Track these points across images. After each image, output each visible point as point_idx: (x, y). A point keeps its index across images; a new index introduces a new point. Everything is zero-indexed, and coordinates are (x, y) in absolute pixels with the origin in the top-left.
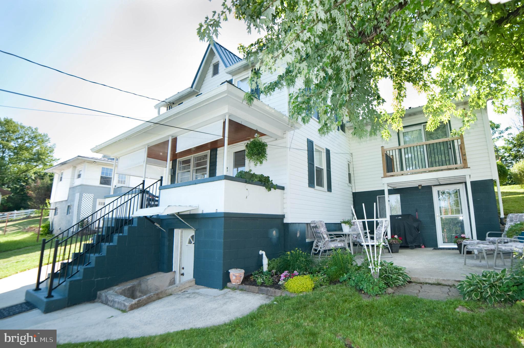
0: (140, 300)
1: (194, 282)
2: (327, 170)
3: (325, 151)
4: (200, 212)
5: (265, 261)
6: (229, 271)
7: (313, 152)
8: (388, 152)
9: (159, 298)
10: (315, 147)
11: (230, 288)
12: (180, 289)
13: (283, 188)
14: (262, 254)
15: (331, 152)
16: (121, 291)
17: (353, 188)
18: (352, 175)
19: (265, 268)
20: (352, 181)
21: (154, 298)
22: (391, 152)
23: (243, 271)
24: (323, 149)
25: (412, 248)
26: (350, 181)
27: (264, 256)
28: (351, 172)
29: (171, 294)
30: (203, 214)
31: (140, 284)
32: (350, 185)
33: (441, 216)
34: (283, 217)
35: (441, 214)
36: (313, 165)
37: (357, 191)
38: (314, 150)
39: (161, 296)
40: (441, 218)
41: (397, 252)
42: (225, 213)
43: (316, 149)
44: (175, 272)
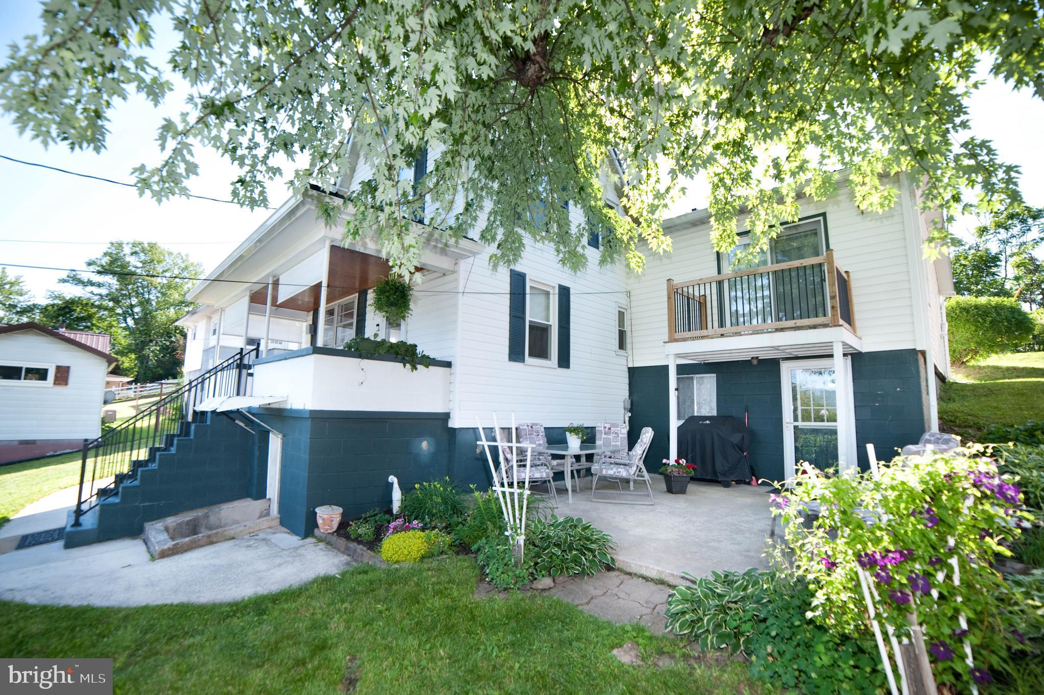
0: (178, 544)
1: (278, 521)
2: (560, 327)
3: (557, 291)
4: (289, 407)
5: (397, 495)
6: (317, 510)
7: (524, 294)
8: (685, 289)
9: (212, 543)
10: (528, 284)
11: (316, 537)
12: (251, 530)
13: (448, 365)
14: (392, 484)
15: (572, 291)
16: (175, 524)
17: (630, 359)
18: (628, 334)
19: (396, 506)
20: (629, 346)
21: (202, 542)
22: (696, 288)
23: (340, 510)
24: (554, 287)
25: (727, 485)
26: (622, 345)
27: (396, 486)
28: (627, 328)
29: (233, 538)
30: (291, 410)
31: (207, 516)
32: (622, 352)
33: (796, 424)
34: (446, 416)
35: (796, 419)
36: (524, 319)
37: (635, 366)
38: (528, 290)
39: (215, 540)
40: (795, 427)
41: (682, 491)
42: (312, 412)
43: (532, 288)
44: (270, 499)
